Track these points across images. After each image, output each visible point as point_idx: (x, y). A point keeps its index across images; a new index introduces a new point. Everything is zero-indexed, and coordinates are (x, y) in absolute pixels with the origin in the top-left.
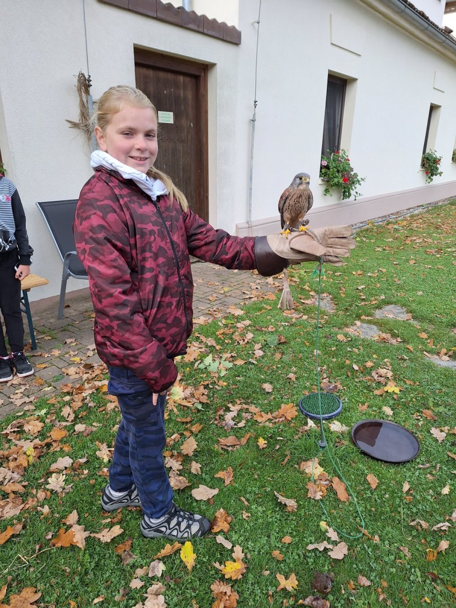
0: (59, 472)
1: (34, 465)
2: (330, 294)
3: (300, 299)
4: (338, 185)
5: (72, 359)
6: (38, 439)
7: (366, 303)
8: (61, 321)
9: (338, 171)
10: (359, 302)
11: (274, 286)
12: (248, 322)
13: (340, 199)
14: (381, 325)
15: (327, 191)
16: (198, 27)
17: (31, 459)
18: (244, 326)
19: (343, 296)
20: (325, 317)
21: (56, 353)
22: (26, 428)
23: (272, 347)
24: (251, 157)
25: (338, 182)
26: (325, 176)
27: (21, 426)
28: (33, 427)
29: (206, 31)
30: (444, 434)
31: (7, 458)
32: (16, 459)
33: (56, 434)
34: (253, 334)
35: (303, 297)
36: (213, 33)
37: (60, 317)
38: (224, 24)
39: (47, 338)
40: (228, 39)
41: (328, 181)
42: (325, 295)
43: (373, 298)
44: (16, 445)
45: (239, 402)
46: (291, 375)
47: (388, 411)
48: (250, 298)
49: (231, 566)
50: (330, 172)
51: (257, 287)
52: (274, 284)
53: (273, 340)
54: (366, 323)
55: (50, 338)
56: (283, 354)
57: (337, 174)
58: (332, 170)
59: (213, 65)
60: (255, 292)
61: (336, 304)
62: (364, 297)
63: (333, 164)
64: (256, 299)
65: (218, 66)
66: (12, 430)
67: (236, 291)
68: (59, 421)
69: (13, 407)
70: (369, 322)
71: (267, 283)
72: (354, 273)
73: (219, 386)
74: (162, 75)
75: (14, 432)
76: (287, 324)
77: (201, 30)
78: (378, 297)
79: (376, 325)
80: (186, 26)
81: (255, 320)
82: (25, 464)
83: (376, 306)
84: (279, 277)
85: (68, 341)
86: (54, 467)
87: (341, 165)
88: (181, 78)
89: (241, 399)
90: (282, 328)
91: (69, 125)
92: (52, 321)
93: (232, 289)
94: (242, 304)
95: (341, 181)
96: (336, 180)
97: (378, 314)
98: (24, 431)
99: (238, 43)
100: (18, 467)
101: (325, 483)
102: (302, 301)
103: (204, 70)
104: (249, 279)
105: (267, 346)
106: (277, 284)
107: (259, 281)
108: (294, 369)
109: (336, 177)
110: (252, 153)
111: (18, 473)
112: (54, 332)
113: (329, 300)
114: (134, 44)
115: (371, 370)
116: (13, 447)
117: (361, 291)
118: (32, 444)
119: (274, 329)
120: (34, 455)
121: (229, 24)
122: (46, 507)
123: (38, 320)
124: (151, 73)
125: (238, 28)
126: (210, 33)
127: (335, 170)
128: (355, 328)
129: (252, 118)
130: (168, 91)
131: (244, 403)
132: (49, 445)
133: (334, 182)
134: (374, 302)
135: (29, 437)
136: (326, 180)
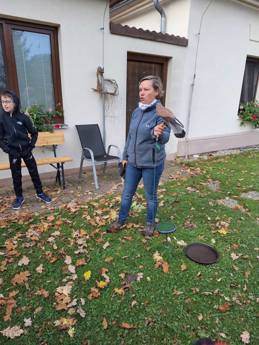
0: (54, 236)
1: (46, 232)
2: (220, 182)
3: (201, 182)
4: (249, 120)
5: (77, 195)
6: (51, 223)
7: (239, 188)
8: (80, 179)
9: (251, 112)
10: (235, 187)
11: (189, 174)
12: (164, 190)
13: (252, 128)
14: (240, 201)
15: (242, 123)
16: (163, 40)
17: (45, 230)
18: (161, 191)
19: (227, 183)
20: (209, 193)
21: (72, 192)
22: (48, 218)
23: (170, 203)
24: (190, 104)
25: (250, 118)
26: (242, 115)
27: (46, 217)
28: (51, 218)
29: (167, 41)
30: (238, 257)
31: (37, 228)
32: (40, 229)
33: (58, 223)
34: (164, 196)
35: (203, 181)
36: (171, 42)
37: (80, 177)
38: (178, 37)
39: (71, 185)
40: (180, 44)
41: (243, 118)
42: (217, 181)
43: (245, 186)
44: (42, 224)
45: (140, 224)
46: (172, 217)
47: (213, 241)
48: (172, 178)
49: (102, 283)
50: (245, 113)
51: (180, 173)
52: (190, 173)
53: (172, 200)
54: (232, 199)
55: (72, 185)
56: (173, 207)
57: (249, 114)
58: (246, 111)
59: (171, 58)
60: (177, 176)
61: (221, 187)
62: (239, 185)
63: (248, 108)
64: (175, 179)
65: (173, 58)
66: (42, 218)
67: (167, 174)
68: (62, 218)
69: (47, 210)
70: (235, 199)
71: (187, 172)
72: (243, 172)
73: (134, 216)
74: (143, 64)
75: (43, 219)
76: (185, 193)
77: (164, 41)
78: (248, 186)
79: (238, 201)
80: (156, 40)
81: (169, 189)
82: (42, 231)
83: (244, 190)
84: (195, 170)
85: (79, 187)
86: (52, 234)
87: (253, 109)
88: (153, 65)
89: (142, 223)
90: (181, 195)
91: (93, 90)
92: (76, 178)
93: (166, 173)
94: (167, 181)
95: (251, 118)
96: (248, 117)
97: (243, 195)
98: (47, 219)
99: (186, 45)
100: (39, 231)
101: (160, 263)
102: (201, 183)
103: (167, 60)
104: (178, 169)
105: (168, 202)
106: (192, 173)
107: (183, 171)
108: (176, 214)
109: (249, 116)
110: (191, 102)
111: (39, 234)
112: (75, 183)
113: (218, 184)
114: (127, 51)
115: (217, 221)
116: (41, 224)
117: (240, 182)
118: (48, 224)
119: (176, 195)
120: (47, 228)
121: (181, 36)
122: (44, 247)
123: (71, 177)
124: (137, 64)
125: (186, 38)
126: (169, 42)
127: (248, 111)
128: (224, 200)
129: (192, 84)
130: (145, 72)
131: (142, 225)
132: (53, 226)
133: (247, 119)
134: (244, 189)
135: (48, 222)
136: (241, 117)
